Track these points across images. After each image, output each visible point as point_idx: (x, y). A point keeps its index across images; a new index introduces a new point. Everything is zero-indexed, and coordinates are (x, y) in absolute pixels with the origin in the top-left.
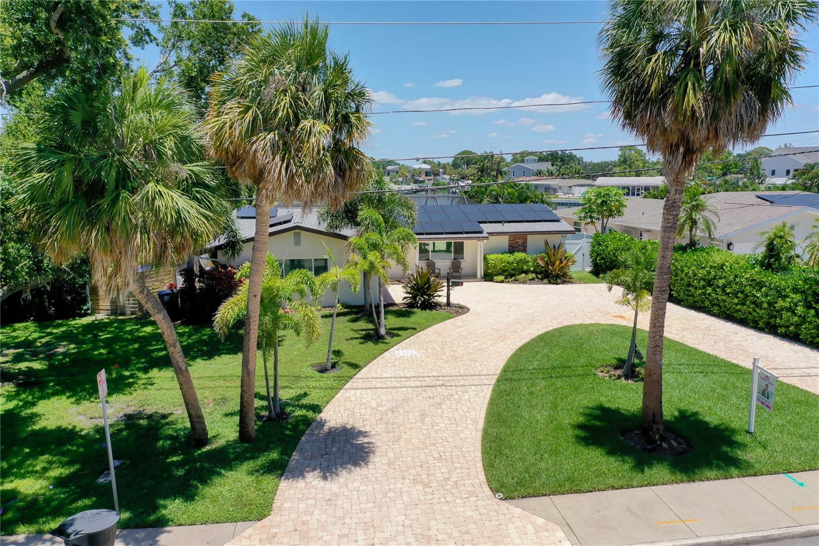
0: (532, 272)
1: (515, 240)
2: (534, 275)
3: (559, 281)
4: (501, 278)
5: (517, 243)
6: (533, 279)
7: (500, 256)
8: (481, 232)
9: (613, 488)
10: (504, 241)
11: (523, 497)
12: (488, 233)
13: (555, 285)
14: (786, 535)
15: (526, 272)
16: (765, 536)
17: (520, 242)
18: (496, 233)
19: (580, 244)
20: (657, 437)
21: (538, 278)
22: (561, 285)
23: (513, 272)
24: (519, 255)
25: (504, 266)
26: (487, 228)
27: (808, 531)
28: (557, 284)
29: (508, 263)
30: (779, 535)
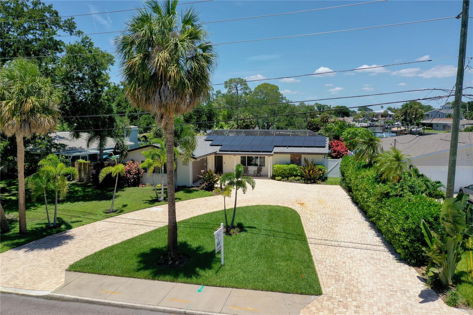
0: (299, 176)
1: (294, 157)
2: (300, 178)
3: (309, 182)
4: (279, 178)
5: (295, 159)
6: (299, 180)
7: (282, 166)
8: (271, 152)
9: (115, 275)
10: (288, 158)
11: (75, 271)
12: (274, 153)
14: (143, 307)
15: (295, 176)
16: (132, 306)
17: (297, 158)
18: (280, 153)
19: (338, 161)
21: (302, 180)
22: (310, 185)
23: (288, 175)
24: (292, 166)
25: (282, 171)
26: (276, 150)
27: (155, 309)
28: (307, 183)
29: (285, 170)
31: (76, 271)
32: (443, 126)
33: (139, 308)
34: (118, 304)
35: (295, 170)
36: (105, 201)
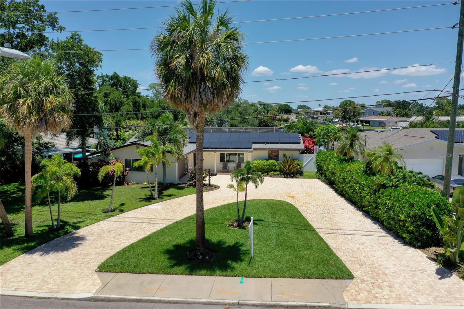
0: (278, 171)
1: (272, 153)
2: (279, 173)
3: (289, 176)
5: (273, 155)
6: (278, 175)
7: (261, 161)
8: (251, 148)
9: (150, 273)
10: (266, 154)
11: (106, 272)
12: (254, 149)
13: (286, 179)
14: (196, 302)
15: (275, 171)
16: (184, 301)
17: (275, 154)
19: (312, 156)
20: (199, 254)
21: (281, 174)
22: (290, 179)
23: (267, 170)
24: (271, 161)
25: (262, 167)
26: (255, 146)
27: (208, 302)
28: (287, 178)
29: (264, 165)
30: (192, 301)
31: (108, 272)
32: (379, 123)
33: (191, 302)
34: (169, 300)
35: (274, 165)
36: (97, 201)
